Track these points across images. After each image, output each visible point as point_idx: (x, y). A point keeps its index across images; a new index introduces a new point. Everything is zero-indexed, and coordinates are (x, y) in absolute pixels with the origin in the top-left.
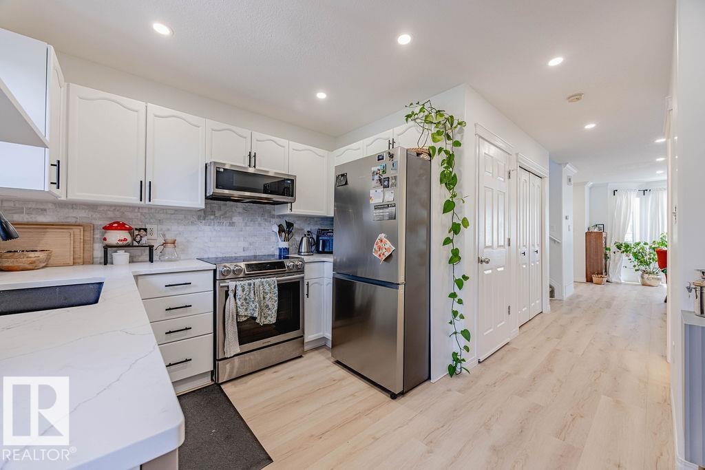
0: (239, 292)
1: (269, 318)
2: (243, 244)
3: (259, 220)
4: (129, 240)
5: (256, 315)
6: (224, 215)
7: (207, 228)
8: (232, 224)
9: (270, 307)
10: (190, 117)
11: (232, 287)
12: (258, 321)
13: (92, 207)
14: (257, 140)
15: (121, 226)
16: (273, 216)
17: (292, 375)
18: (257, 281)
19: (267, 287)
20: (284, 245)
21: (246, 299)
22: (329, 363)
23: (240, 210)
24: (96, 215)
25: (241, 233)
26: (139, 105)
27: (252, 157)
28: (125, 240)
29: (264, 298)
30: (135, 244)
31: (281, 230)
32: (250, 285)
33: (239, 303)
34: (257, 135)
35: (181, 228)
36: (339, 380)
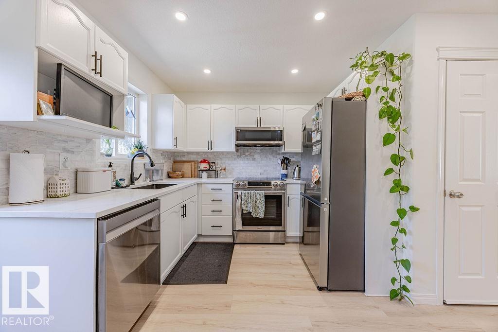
0: (243, 197)
1: (259, 214)
2: (260, 171)
3: (270, 156)
4: (208, 167)
5: (251, 211)
6: (250, 155)
7: (241, 162)
8: (254, 159)
9: (260, 208)
10: (228, 106)
11: (239, 194)
12: (252, 214)
13: (198, 153)
14: (263, 110)
15: (204, 161)
16: (279, 154)
17: (268, 251)
18: (253, 192)
19: (258, 196)
20: (284, 172)
21: (246, 201)
22: (298, 253)
23: (259, 151)
24: (199, 157)
25: (259, 164)
26: (208, 106)
27: (259, 120)
28: (206, 167)
29: (256, 202)
30: (211, 169)
31: (283, 162)
32: (248, 193)
33: (243, 203)
34: (262, 107)
35: (230, 162)
36: (294, 265)
